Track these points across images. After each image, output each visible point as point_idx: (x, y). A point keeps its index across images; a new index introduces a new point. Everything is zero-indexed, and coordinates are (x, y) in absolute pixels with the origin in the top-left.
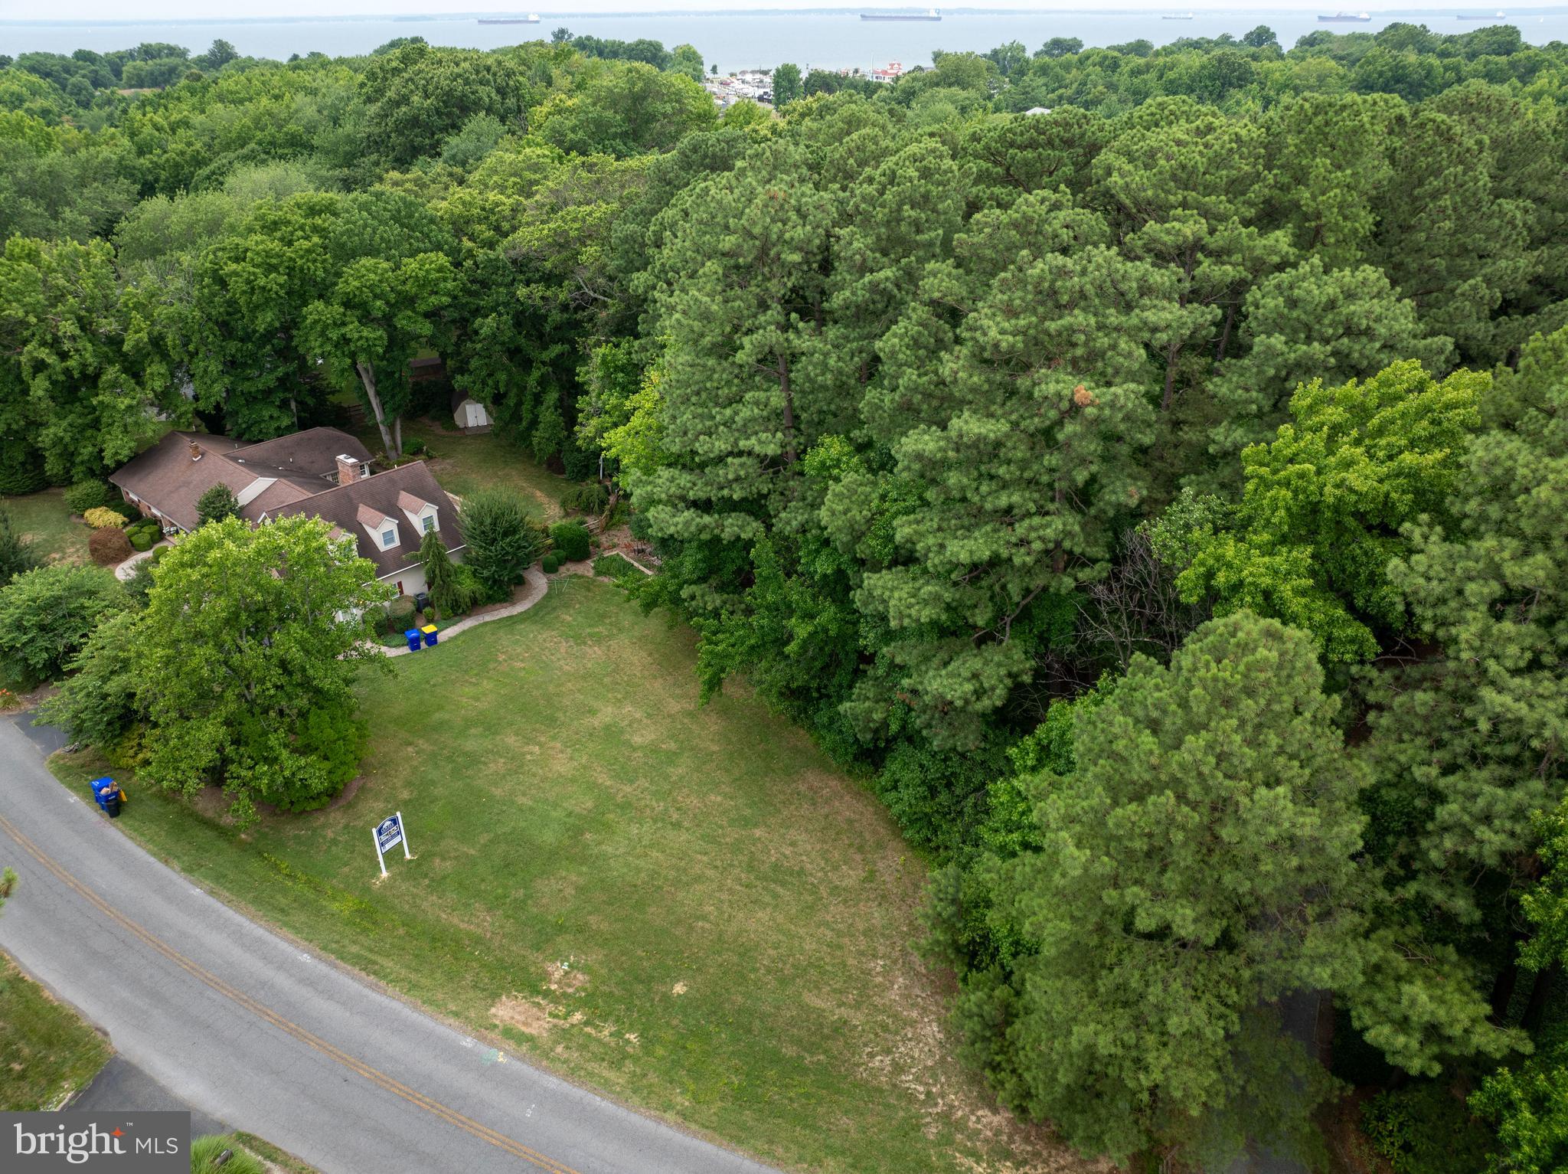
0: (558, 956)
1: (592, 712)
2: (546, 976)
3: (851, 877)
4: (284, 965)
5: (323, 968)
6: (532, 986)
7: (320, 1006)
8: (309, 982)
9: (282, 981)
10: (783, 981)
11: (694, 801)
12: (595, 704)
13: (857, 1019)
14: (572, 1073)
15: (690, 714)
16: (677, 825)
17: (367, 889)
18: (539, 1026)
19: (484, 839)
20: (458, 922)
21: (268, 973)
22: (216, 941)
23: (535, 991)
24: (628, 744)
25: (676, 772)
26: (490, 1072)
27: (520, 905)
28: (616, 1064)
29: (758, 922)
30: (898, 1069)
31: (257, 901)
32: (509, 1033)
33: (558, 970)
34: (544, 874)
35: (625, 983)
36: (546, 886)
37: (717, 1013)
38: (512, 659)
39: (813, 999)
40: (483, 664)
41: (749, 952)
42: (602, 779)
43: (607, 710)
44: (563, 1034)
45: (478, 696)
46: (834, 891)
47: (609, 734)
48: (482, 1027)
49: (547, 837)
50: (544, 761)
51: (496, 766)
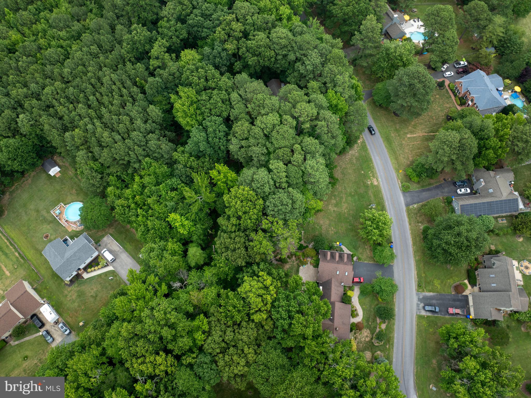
0: (368, 184)
1: (334, 211)
4: (389, 204)
5: (385, 201)
6: (372, 184)
7: (389, 197)
8: (388, 200)
9: (390, 203)
10: (355, 165)
11: (340, 188)
12: (332, 211)
13: (354, 158)
14: (376, 173)
16: (345, 187)
18: (375, 179)
20: (372, 196)
21: (390, 205)
24: (337, 202)
25: (336, 193)
26: (382, 179)
27: (366, 192)
28: (373, 171)
29: (350, 171)
30: (356, 152)
32: (378, 181)
33: (369, 183)
34: (361, 193)
35: (366, 176)
36: (362, 192)
37: (362, 168)
38: (332, 230)
39: (355, 162)
40: (336, 233)
41: (354, 170)
42: (344, 200)
43: (332, 209)
44: (374, 177)
45: (342, 227)
46: (341, 168)
47: (336, 205)
48: (379, 183)
49: (356, 197)
50: (347, 208)
51: (351, 212)
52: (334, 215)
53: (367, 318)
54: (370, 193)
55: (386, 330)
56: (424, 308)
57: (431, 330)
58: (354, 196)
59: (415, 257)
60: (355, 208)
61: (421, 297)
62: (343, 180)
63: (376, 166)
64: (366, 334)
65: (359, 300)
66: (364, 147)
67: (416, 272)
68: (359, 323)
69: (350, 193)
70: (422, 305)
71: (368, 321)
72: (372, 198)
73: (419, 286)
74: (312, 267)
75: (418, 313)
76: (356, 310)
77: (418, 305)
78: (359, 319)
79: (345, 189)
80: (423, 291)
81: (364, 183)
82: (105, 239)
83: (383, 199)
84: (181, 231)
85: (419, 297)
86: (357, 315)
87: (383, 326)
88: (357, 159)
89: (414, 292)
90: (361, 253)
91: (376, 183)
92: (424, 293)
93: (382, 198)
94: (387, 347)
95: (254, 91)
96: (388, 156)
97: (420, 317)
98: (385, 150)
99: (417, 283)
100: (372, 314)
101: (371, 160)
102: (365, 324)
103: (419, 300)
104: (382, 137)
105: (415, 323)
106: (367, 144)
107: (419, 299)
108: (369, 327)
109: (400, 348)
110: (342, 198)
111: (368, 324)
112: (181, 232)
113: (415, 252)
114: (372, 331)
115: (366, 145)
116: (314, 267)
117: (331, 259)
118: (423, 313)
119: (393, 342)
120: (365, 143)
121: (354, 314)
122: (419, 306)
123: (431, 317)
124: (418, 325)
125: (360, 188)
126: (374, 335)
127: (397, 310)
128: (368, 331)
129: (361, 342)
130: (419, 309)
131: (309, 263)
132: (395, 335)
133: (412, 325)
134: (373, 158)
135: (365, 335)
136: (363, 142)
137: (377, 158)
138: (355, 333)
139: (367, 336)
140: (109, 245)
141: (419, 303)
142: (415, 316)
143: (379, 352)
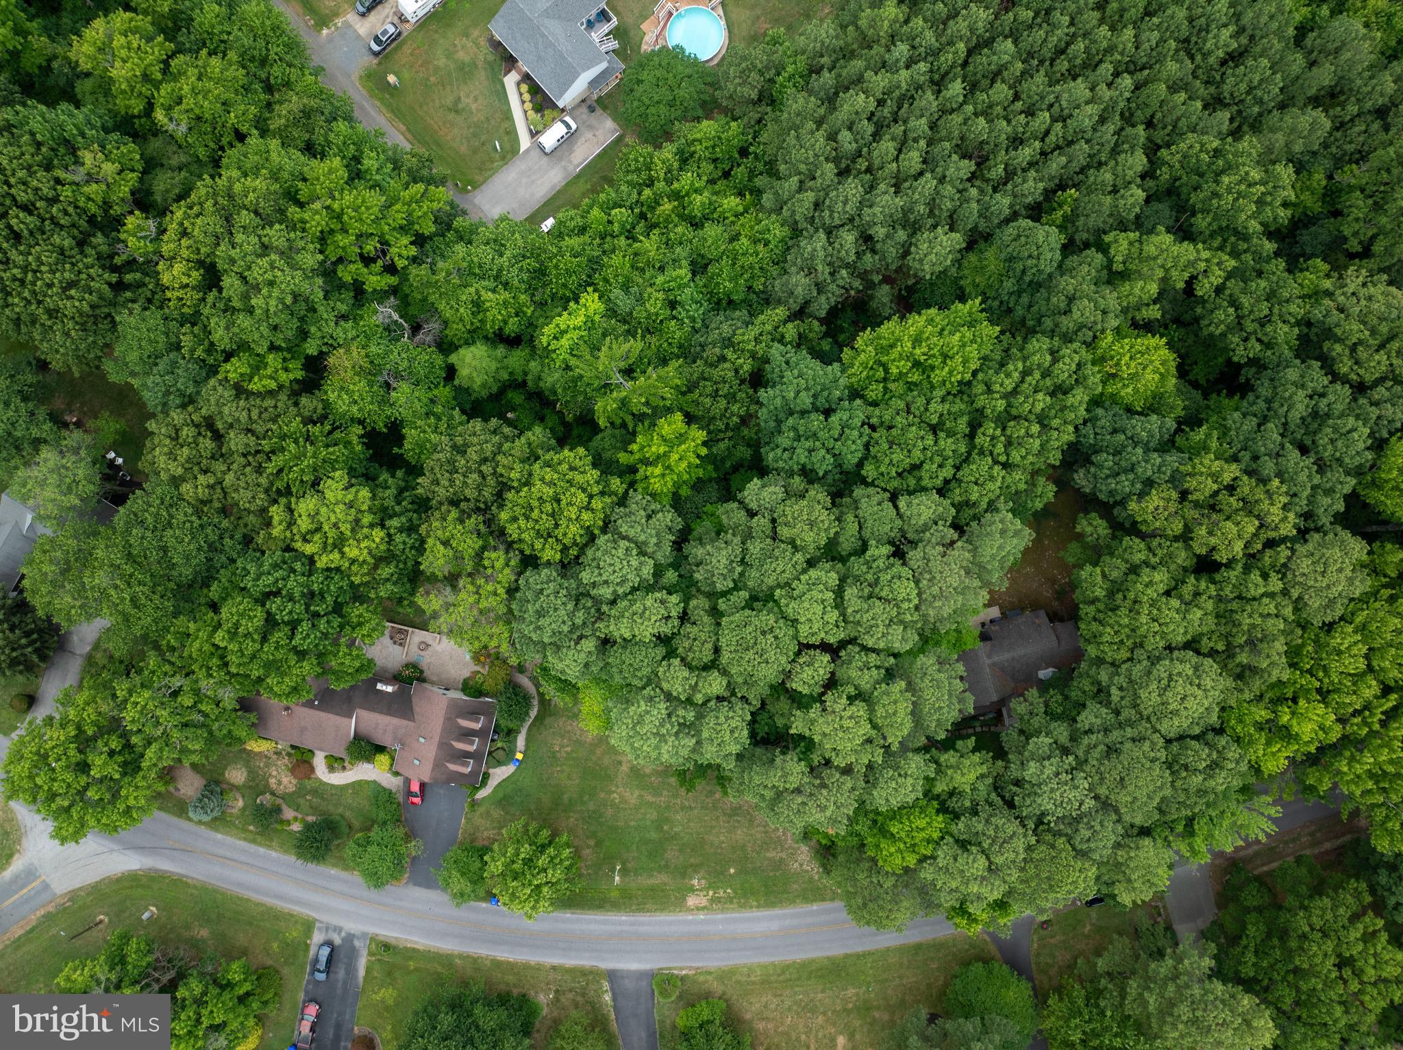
0: (691, 878)
2: (693, 885)
4: (621, 923)
5: (633, 918)
6: (692, 890)
7: (642, 929)
8: (633, 924)
9: (624, 928)
10: (758, 852)
12: (619, 757)
13: (783, 855)
14: (723, 910)
16: (691, 808)
18: (704, 902)
19: (634, 847)
20: (651, 882)
21: (617, 927)
22: (593, 927)
23: (694, 891)
26: (702, 922)
27: (666, 866)
28: (732, 901)
29: (739, 835)
30: (801, 865)
31: (589, 908)
32: (698, 909)
33: (695, 882)
34: (665, 851)
35: (717, 876)
36: (669, 855)
37: (747, 873)
38: (562, 747)
39: (769, 855)
40: (554, 756)
41: (743, 847)
42: (650, 799)
43: (624, 759)
44: (712, 900)
45: (569, 778)
47: (635, 773)
48: (690, 910)
49: (654, 835)
50: (624, 800)
51: (610, 811)
52: (606, 761)
53: (322, 790)
54: (660, 879)
56: (329, 943)
57: (275, 945)
58: (659, 828)
59: (461, 956)
60: (621, 824)
61: (357, 943)
62: (715, 808)
63: (747, 914)
64: (285, 780)
65: (367, 782)
66: (813, 893)
67: (421, 948)
68: (312, 770)
69: (667, 820)
70: (337, 940)
71: (315, 792)
72: (646, 881)
73: (387, 947)
74: (466, 674)
75: (317, 924)
76: (344, 768)
77: (338, 930)
78: (321, 770)
79: (683, 808)
80: (371, 954)
81: (696, 868)
82: (609, 124)
83: (638, 910)
84: (549, 330)
85: (358, 938)
86: (331, 769)
87: (297, 829)
88: (779, 865)
89: (372, 930)
90: (488, 812)
91: (691, 901)
92: (364, 953)
93: (641, 908)
94: (251, 827)
95: (930, 572)
96: (776, 959)
97: (309, 926)
98: (799, 956)
99: (393, 942)
100: (331, 808)
101: (770, 904)
102: (309, 784)
103: (350, 938)
104: (847, 956)
105: (296, 908)
106: (827, 905)
107: (353, 935)
108: (300, 792)
109: (243, 858)
110: (656, 792)
111: (309, 793)
112: (546, 330)
113: (475, 960)
114: (289, 798)
115: (824, 900)
116: (466, 682)
117: (461, 727)
118: (317, 937)
119: (260, 844)
120: (832, 900)
121: (335, 763)
122: (335, 930)
123: (306, 956)
124: (292, 915)
125: (681, 851)
126: (279, 801)
128: (292, 789)
129: (267, 765)
130: (327, 929)
131: (478, 668)
132: (274, 854)
133: (291, 900)
134: (777, 911)
135: (283, 780)
136: (834, 896)
137: (775, 926)
138: (289, 755)
139: (280, 783)
140: (589, 135)
141: (343, 934)
142: (314, 915)
143: (240, 803)
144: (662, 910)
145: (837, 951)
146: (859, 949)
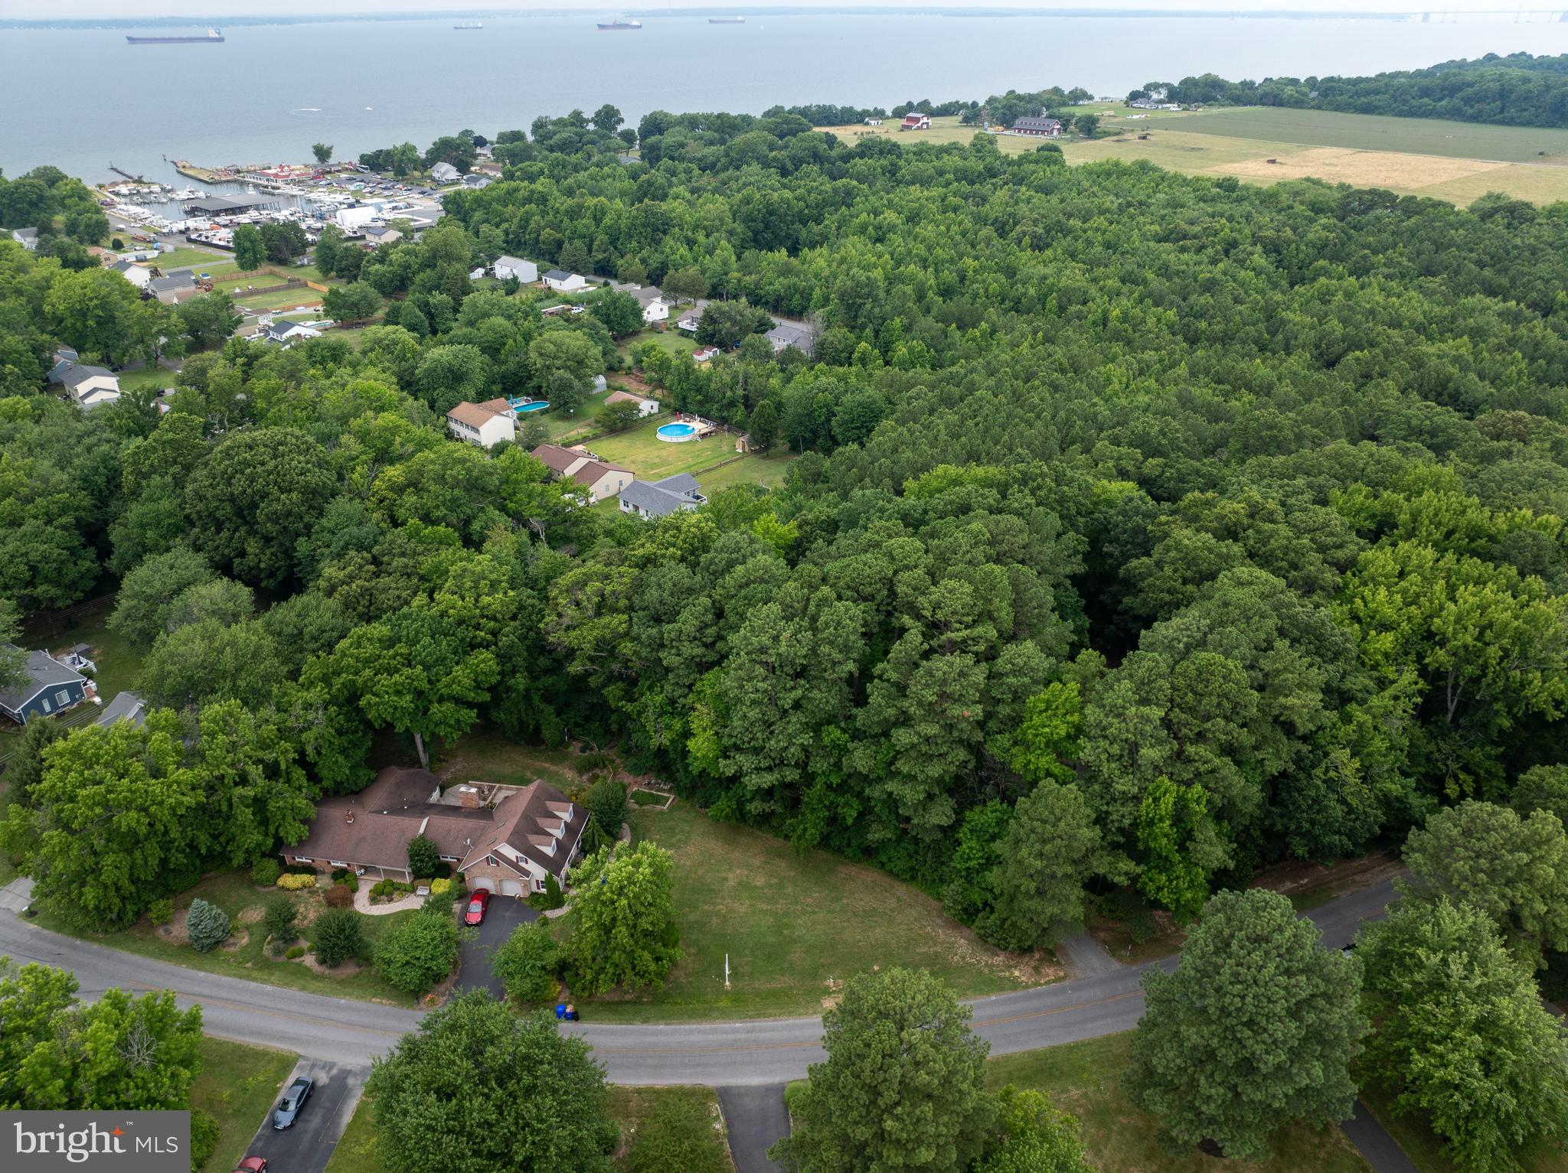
0: (824, 978)
1: (726, 879)
2: (828, 987)
3: (892, 903)
4: (734, 1031)
5: (749, 1025)
6: (827, 992)
7: (763, 1036)
9: (739, 1036)
10: (906, 949)
11: (810, 899)
12: (724, 875)
13: (938, 949)
15: (766, 863)
16: (814, 912)
17: (727, 992)
19: (747, 952)
20: (776, 985)
21: (731, 1037)
22: (694, 1038)
23: (830, 994)
24: (756, 887)
25: (789, 890)
27: (792, 968)
29: (878, 933)
30: (963, 958)
31: (690, 1017)
33: (830, 982)
34: (787, 954)
35: (857, 975)
36: (793, 957)
39: (918, 950)
41: (886, 945)
42: (764, 907)
43: (730, 876)
46: (892, 910)
47: (744, 886)
49: (771, 939)
50: (732, 910)
51: (715, 921)
52: (710, 879)
53: (355, 922)
54: (785, 981)
55: (299, 965)
56: (307, 1083)
57: (227, 1093)
58: (778, 933)
60: (729, 931)
61: (350, 1081)
62: (844, 911)
64: (313, 915)
66: (989, 983)
68: (350, 903)
69: (787, 925)
70: (320, 1079)
72: (765, 984)
75: (301, 1062)
76: (391, 900)
77: (328, 1066)
78: (362, 904)
79: (805, 913)
80: (369, 1093)
81: (829, 968)
83: (758, 1016)
85: (355, 1075)
86: (374, 900)
87: (310, 960)
88: (935, 958)
91: (828, 1003)
92: (359, 1092)
94: (249, 965)
97: (286, 1064)
103: (345, 1073)
104: (1053, 1050)
105: (275, 1046)
106: (1009, 994)
107: (350, 1072)
109: (224, 994)
110: (771, 901)
115: (1002, 990)
118: (293, 1077)
119: (254, 980)
120: (1014, 989)
121: (380, 895)
122: (323, 1067)
123: (269, 1102)
124: (267, 1055)
125: (807, 952)
127: (343, 1001)
130: (313, 1066)
132: (268, 988)
133: (273, 1036)
135: (310, 915)
136: (1015, 985)
141: (334, 1071)
142: (300, 1051)
143: (245, 941)
144: (790, 1014)
145: (1040, 1045)
146: (1068, 1040)
